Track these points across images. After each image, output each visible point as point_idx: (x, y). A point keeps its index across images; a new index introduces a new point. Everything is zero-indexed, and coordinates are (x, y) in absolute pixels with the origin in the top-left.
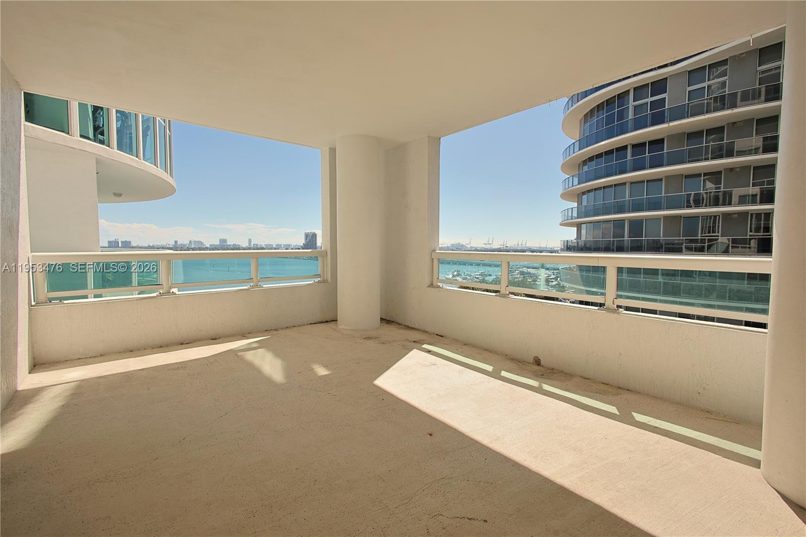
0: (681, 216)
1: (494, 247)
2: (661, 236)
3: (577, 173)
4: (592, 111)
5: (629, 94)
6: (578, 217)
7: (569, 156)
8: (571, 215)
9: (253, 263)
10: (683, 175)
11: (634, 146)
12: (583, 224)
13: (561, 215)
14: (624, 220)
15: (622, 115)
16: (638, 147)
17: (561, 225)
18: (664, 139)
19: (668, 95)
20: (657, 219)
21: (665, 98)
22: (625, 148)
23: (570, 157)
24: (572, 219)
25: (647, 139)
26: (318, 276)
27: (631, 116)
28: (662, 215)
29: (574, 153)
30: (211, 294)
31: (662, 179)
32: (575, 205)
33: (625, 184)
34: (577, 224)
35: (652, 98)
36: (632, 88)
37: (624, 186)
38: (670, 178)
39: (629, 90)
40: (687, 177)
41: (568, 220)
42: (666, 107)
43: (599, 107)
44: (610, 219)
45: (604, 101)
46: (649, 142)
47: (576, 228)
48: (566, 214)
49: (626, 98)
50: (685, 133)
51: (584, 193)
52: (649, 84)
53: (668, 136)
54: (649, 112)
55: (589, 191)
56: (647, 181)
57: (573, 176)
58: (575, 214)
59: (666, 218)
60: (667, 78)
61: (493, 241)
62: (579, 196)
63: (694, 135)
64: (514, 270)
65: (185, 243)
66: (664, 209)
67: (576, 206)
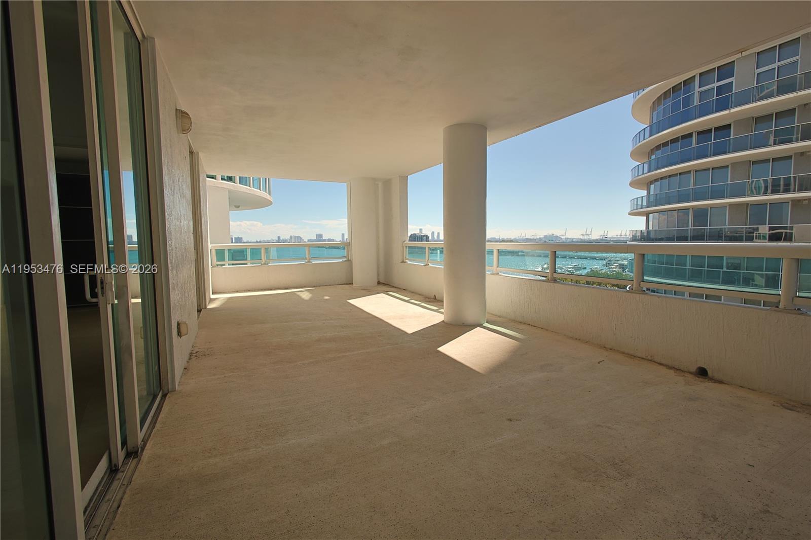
0: (748, 204)
1: (592, 238)
2: (727, 224)
3: (647, 160)
4: (659, 98)
5: (694, 81)
6: (648, 207)
7: (639, 142)
8: (641, 204)
9: (307, 249)
10: (750, 161)
11: (699, 133)
12: (651, 213)
13: (629, 203)
14: (689, 209)
15: (688, 101)
16: (704, 134)
17: (630, 214)
18: (730, 124)
19: (735, 78)
20: (722, 207)
21: (732, 82)
22: (690, 135)
23: (640, 144)
24: (642, 208)
25: (713, 126)
26: (345, 257)
27: (696, 102)
28: (728, 203)
29: (644, 139)
30: (284, 265)
31: (728, 166)
32: (644, 193)
33: (689, 172)
34: (647, 214)
35: (718, 83)
36: (697, 74)
37: (689, 175)
38: (736, 164)
39: (695, 76)
40: (754, 163)
41: (637, 209)
42: (734, 92)
43: (666, 95)
44: (675, 208)
45: (670, 89)
46: (715, 128)
47: (645, 217)
48: (636, 203)
49: (692, 84)
50: (753, 118)
51: (651, 183)
52: (715, 68)
53: (734, 122)
54: (715, 98)
55: (656, 180)
56: (712, 169)
57: (643, 164)
58: (645, 203)
59: (731, 205)
60: (734, 61)
61: (591, 232)
62: (647, 184)
63: (761, 120)
64: (612, 262)
65: (287, 239)
66: (727, 197)
67: (646, 195)
